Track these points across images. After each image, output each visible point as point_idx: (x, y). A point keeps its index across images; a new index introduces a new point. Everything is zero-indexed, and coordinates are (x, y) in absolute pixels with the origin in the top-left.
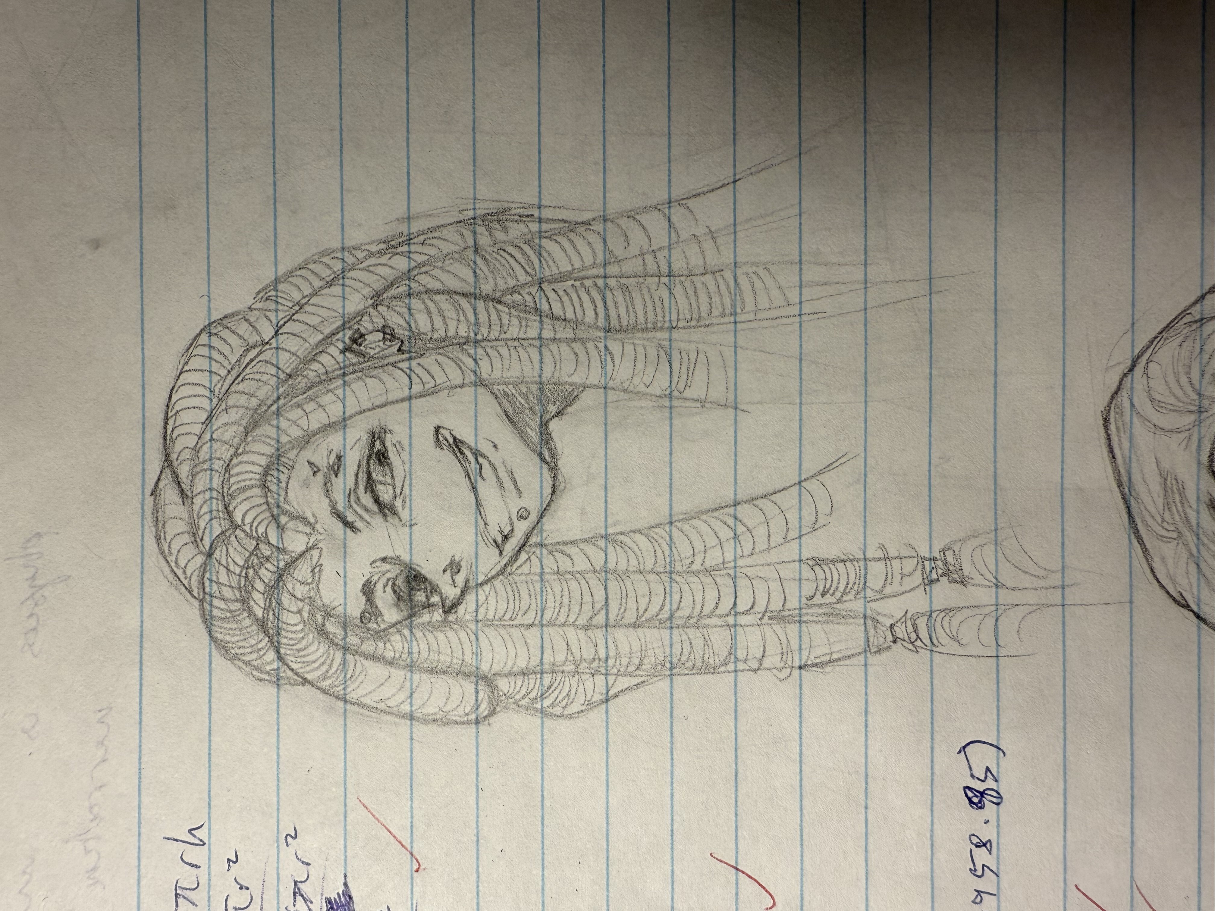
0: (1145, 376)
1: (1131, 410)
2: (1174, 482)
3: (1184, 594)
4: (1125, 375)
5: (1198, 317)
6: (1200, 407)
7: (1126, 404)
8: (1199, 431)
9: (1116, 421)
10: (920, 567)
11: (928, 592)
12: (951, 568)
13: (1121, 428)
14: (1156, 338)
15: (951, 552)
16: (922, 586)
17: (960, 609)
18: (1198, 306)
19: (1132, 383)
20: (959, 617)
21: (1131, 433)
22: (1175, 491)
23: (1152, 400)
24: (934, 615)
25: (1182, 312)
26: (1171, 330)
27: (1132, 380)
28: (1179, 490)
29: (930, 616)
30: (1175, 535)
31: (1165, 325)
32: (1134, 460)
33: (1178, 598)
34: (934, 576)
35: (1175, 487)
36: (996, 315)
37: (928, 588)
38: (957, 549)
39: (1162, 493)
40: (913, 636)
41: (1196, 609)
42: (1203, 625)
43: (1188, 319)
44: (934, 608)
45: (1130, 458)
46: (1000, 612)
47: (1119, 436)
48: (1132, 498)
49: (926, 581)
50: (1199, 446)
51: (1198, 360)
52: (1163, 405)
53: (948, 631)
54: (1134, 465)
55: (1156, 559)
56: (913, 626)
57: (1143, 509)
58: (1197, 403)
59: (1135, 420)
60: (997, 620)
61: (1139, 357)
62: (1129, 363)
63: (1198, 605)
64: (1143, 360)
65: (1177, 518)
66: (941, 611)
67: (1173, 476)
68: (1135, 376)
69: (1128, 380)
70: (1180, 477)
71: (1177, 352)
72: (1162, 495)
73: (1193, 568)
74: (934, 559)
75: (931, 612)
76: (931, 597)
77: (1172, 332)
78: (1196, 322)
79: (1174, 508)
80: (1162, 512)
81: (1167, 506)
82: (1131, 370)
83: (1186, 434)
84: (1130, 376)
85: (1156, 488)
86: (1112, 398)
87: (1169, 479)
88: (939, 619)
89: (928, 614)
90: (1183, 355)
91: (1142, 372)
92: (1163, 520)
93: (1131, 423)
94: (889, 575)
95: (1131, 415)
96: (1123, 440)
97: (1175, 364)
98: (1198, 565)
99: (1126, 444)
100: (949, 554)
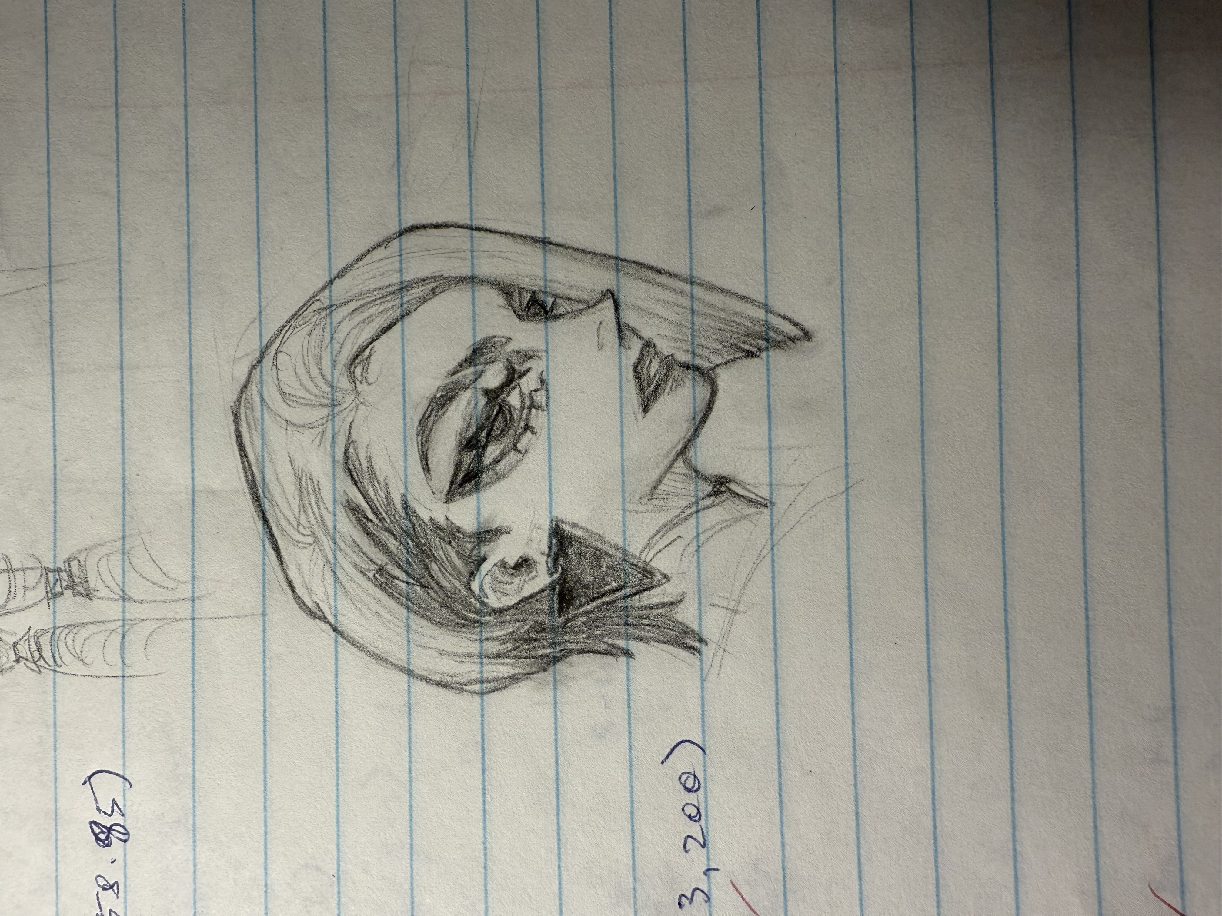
0: (274, 367)
1: (262, 405)
2: (309, 482)
3: (321, 604)
4: (254, 367)
5: (327, 303)
6: (333, 400)
7: (257, 399)
8: (333, 426)
9: (246, 416)
10: (43, 580)
11: (51, 607)
12: (77, 580)
13: (252, 424)
14: (284, 327)
15: (76, 562)
16: (45, 601)
17: (84, 625)
18: (327, 291)
19: (261, 377)
20: (84, 633)
21: (263, 429)
22: (311, 492)
23: (282, 393)
24: (58, 632)
25: (311, 299)
26: (300, 318)
27: (261, 372)
28: (314, 490)
29: (54, 633)
30: (310, 540)
31: (293, 312)
32: (267, 459)
33: (314, 609)
34: (58, 589)
35: (310, 487)
36: (121, 304)
37: (51, 602)
38: (82, 559)
39: (297, 493)
40: (36, 655)
41: (333, 622)
42: (340, 639)
43: (317, 305)
44: (58, 625)
45: (263, 456)
46: (127, 627)
47: (250, 433)
48: (266, 500)
49: (50, 595)
50: (333, 442)
51: (329, 350)
52: (294, 399)
53: (71, 648)
54: (267, 463)
55: (291, 567)
56: (36, 643)
57: (278, 512)
58: (330, 396)
59: (266, 416)
60: (123, 637)
61: (267, 347)
62: (257, 354)
63: (336, 617)
64: (272, 351)
65: (313, 521)
66: (65, 627)
67: (308, 476)
68: (264, 369)
69: (257, 372)
70: (315, 476)
71: (306, 342)
72: (297, 498)
73: (329, 576)
74: (59, 570)
75: (55, 628)
76: (55, 612)
77: (300, 321)
78: (325, 309)
79: (310, 510)
80: (297, 515)
81: (303, 508)
82: (260, 361)
83: (320, 429)
84: (259, 368)
85: (291, 489)
86: (242, 391)
87: (304, 480)
88: (63, 636)
89: (52, 630)
90: (312, 343)
91: (271, 364)
92: (299, 524)
93: (263, 418)
94: (13, 590)
95: (262, 410)
96: (255, 437)
97: (305, 353)
98: (335, 573)
99: (258, 442)
100: (74, 563)
